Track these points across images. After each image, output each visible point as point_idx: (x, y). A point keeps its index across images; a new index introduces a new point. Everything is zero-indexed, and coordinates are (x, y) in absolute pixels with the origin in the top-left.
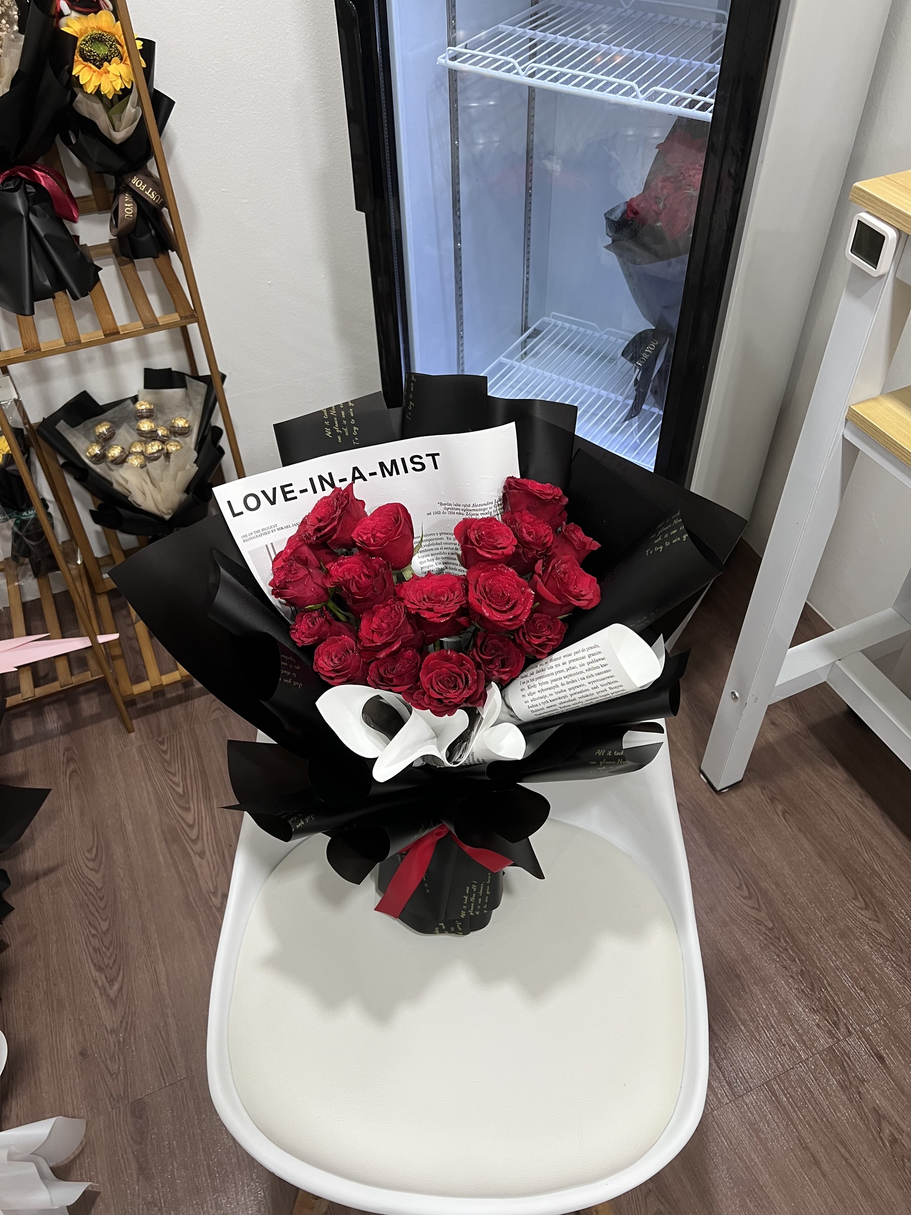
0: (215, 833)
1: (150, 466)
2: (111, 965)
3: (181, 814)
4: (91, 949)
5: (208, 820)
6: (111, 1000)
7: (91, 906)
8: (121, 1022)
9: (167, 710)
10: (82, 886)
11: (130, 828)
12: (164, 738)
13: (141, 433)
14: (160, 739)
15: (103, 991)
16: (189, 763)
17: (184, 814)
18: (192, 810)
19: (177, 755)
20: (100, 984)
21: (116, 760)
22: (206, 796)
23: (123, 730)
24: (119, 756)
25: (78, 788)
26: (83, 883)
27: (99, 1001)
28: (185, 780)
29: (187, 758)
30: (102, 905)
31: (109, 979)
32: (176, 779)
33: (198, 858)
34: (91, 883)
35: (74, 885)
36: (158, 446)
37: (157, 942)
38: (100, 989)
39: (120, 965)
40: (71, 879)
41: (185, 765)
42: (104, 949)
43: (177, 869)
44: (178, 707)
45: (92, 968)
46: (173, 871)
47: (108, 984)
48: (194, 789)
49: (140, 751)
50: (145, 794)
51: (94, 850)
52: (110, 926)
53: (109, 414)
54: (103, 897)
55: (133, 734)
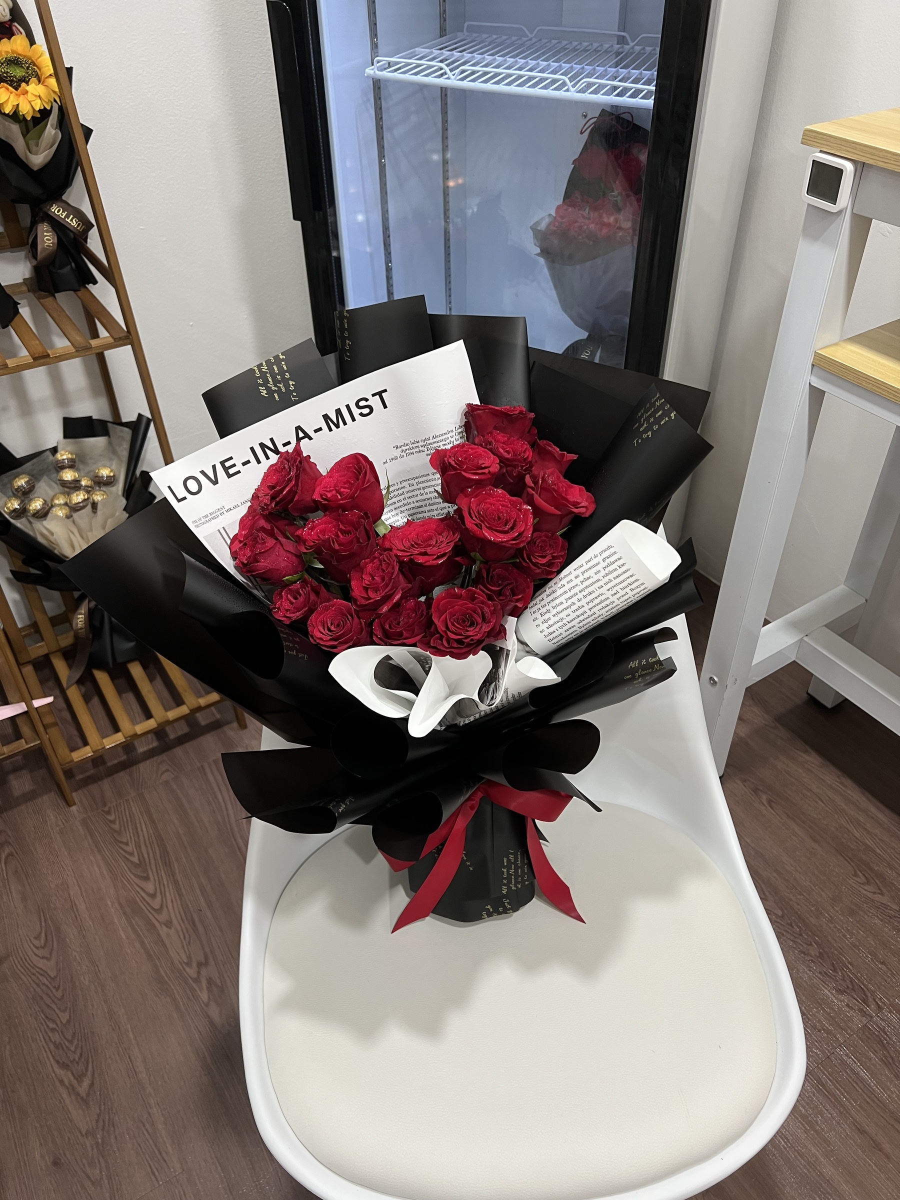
0: (181, 899)
1: (76, 515)
2: (77, 1059)
3: (139, 884)
4: (52, 1046)
5: (171, 887)
6: (82, 1098)
7: (44, 996)
8: (97, 1121)
9: (110, 779)
10: (33, 976)
11: (82, 906)
12: (110, 808)
13: (64, 484)
14: (106, 809)
15: (72, 1090)
16: (142, 830)
17: (143, 884)
18: (152, 879)
19: (127, 823)
20: (67, 1083)
21: (58, 836)
22: (165, 862)
23: (62, 803)
24: (61, 832)
25: (16, 871)
26: (34, 974)
27: (68, 1101)
28: (140, 847)
29: (138, 825)
30: (59, 994)
31: (76, 1076)
32: (129, 849)
33: (164, 927)
34: (44, 973)
35: (23, 977)
36: (84, 496)
37: (129, 1026)
38: (68, 1088)
39: (88, 1058)
40: (18, 971)
41: (138, 833)
42: (67, 1044)
43: (142, 943)
44: (122, 774)
45: (55, 1066)
46: (138, 945)
47: (75, 1082)
48: (151, 855)
49: (84, 822)
50: (96, 868)
51: (43, 935)
52: (70, 1017)
53: (28, 466)
54: (59, 986)
55: (74, 808)
